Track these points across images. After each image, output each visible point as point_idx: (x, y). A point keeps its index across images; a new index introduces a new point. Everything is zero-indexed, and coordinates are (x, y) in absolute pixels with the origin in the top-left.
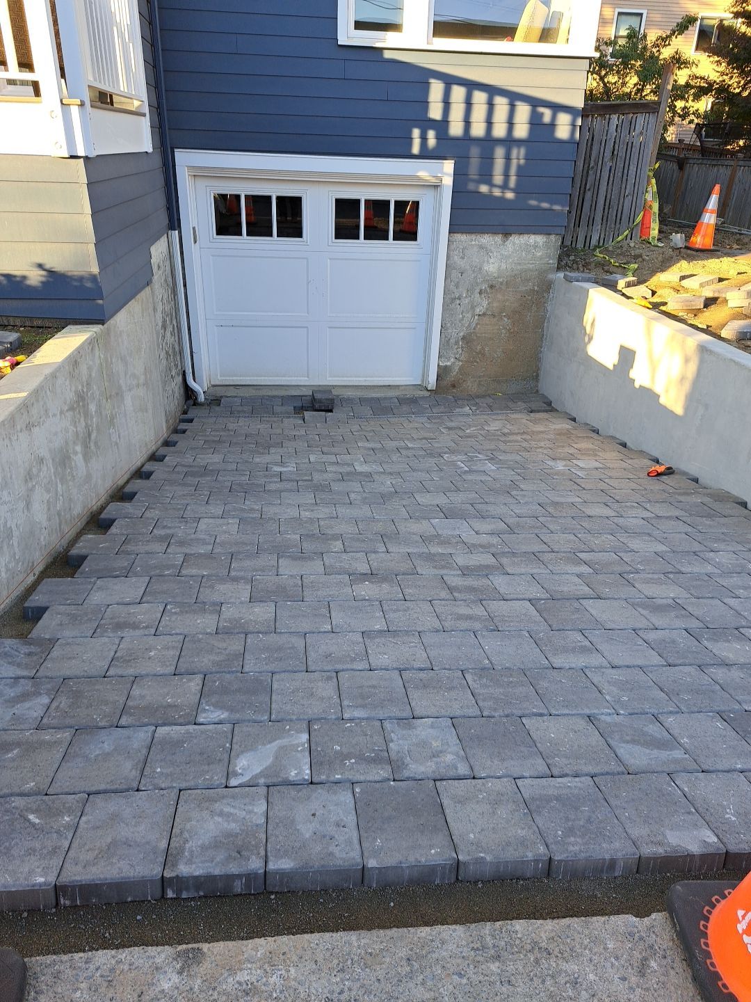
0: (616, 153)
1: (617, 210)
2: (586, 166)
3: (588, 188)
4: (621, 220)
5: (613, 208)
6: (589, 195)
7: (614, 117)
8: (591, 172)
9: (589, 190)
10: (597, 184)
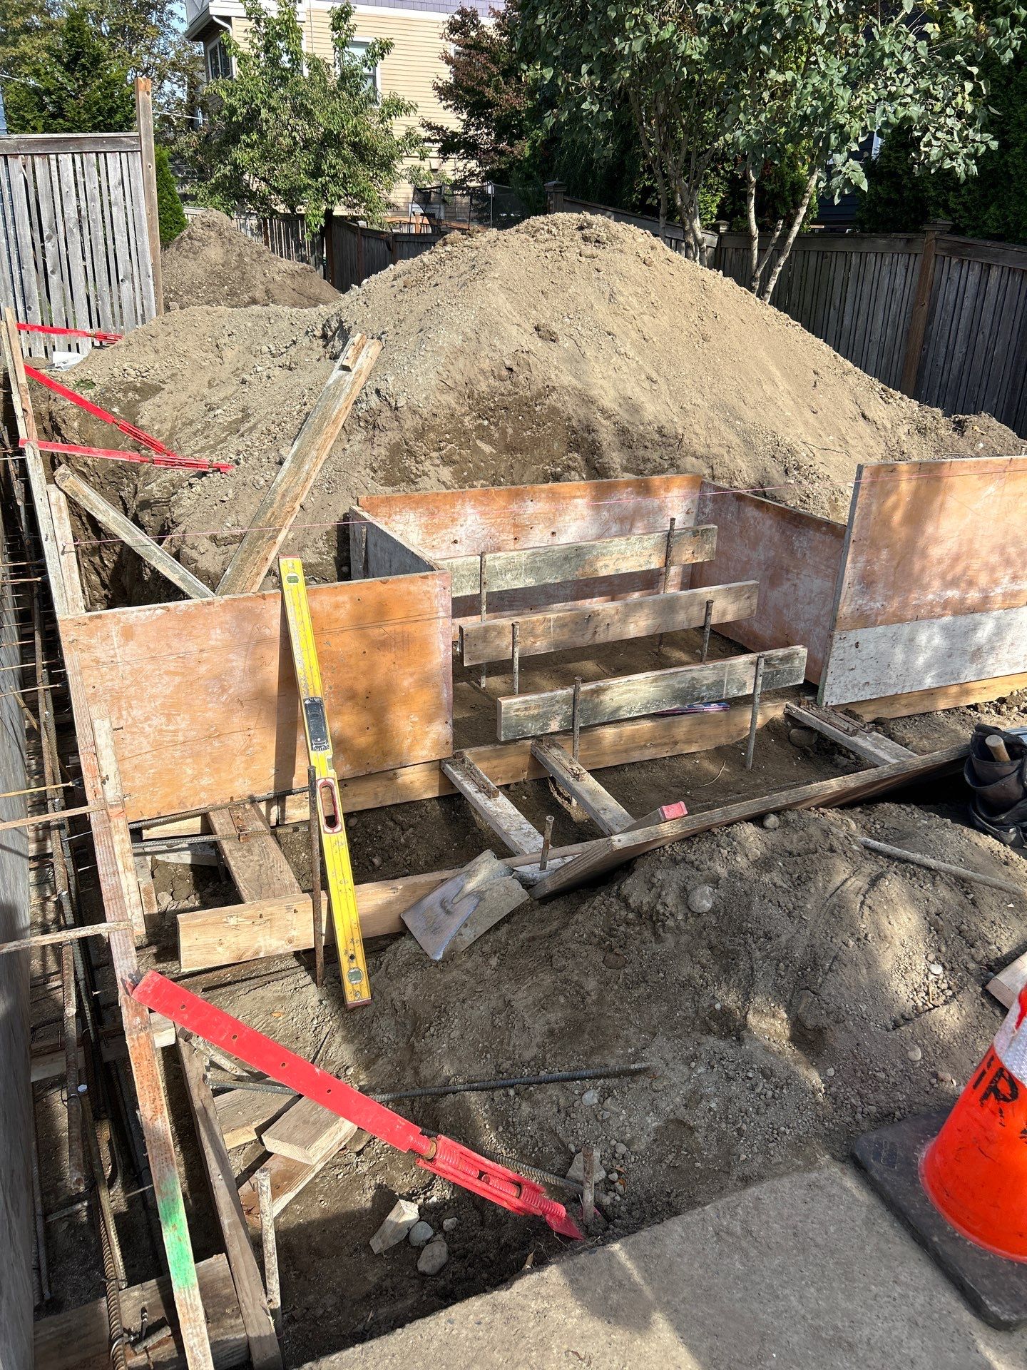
0: (84, 213)
1: (112, 305)
2: (37, 236)
3: (49, 269)
4: (122, 317)
5: (102, 300)
6: (54, 279)
7: (66, 159)
8: (48, 245)
9: (53, 272)
10: (65, 262)
